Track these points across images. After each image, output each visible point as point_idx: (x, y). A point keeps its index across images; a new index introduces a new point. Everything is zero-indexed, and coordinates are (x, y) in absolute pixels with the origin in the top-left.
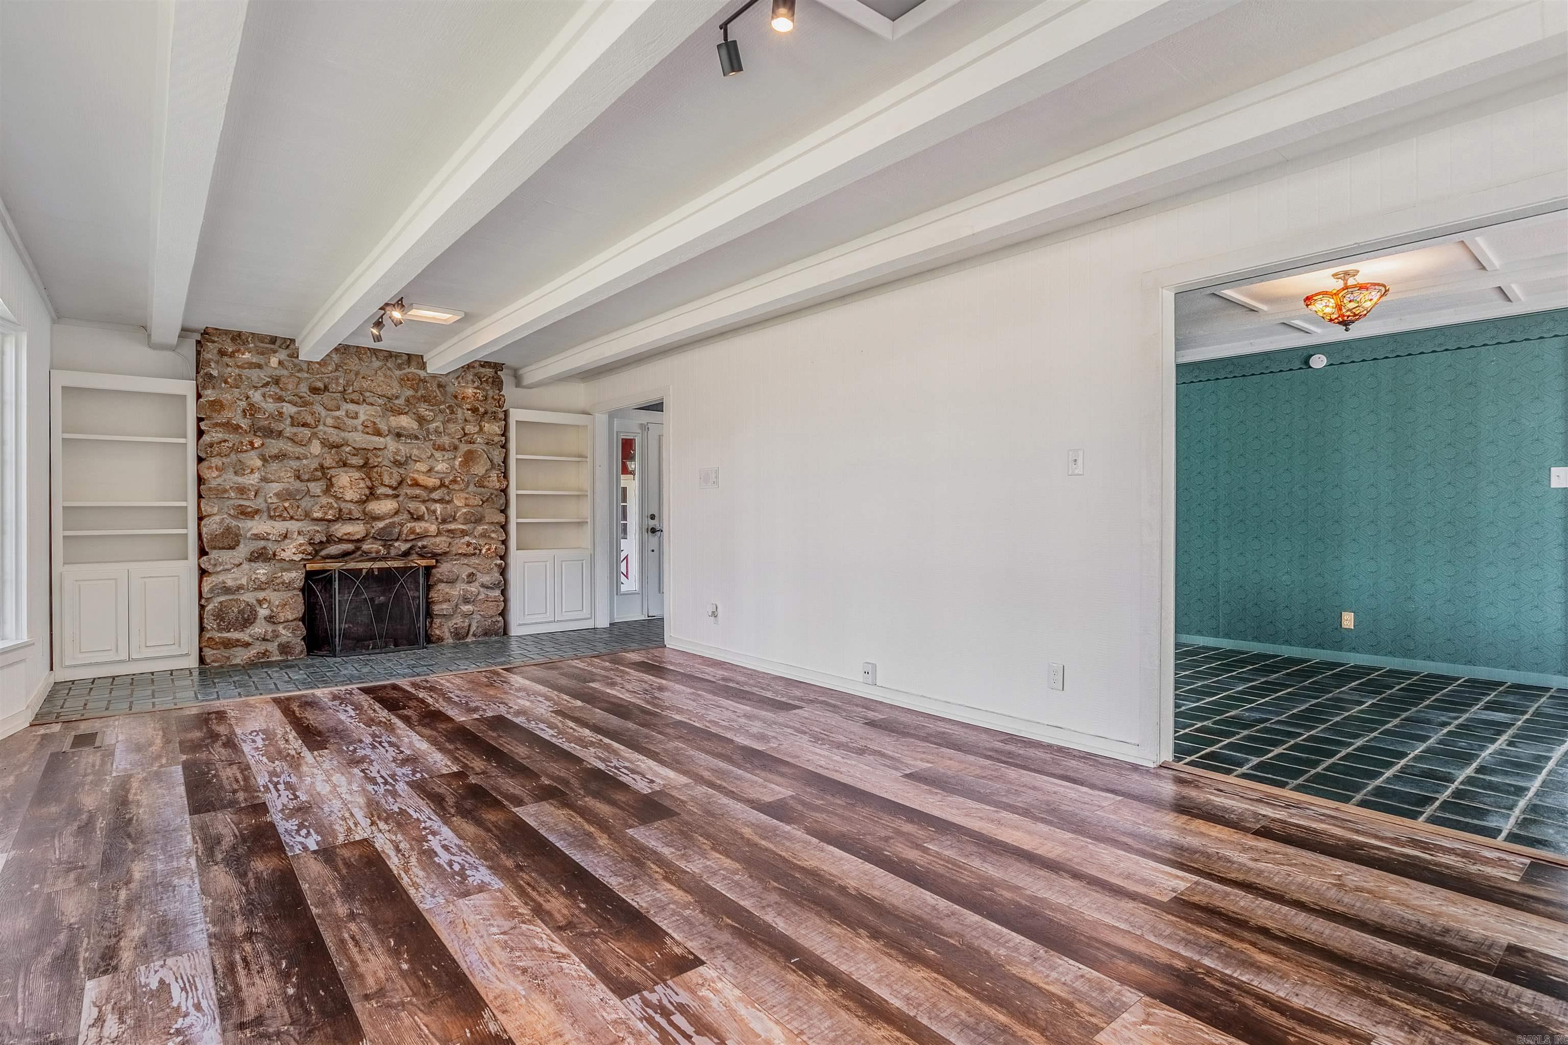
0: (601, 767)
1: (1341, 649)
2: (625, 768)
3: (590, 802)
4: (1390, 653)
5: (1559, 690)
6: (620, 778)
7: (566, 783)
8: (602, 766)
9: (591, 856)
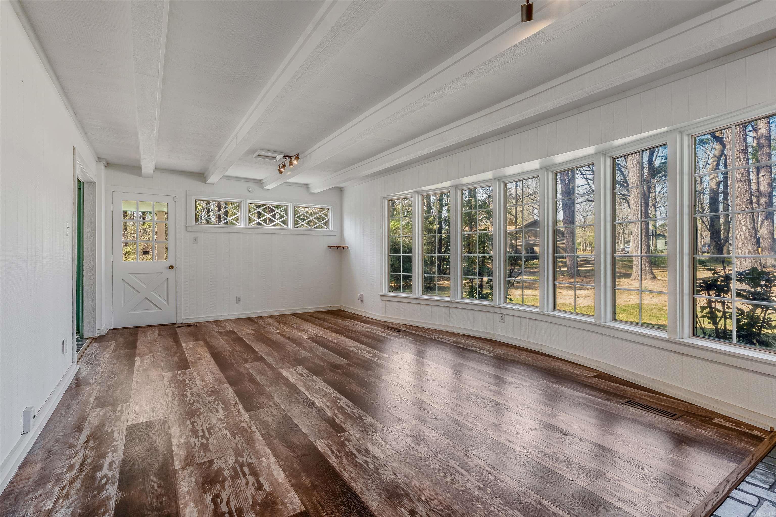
0: (314, 376)
2: (304, 376)
3: (322, 364)
6: (308, 371)
7: (331, 370)
8: (315, 378)
9: (324, 351)
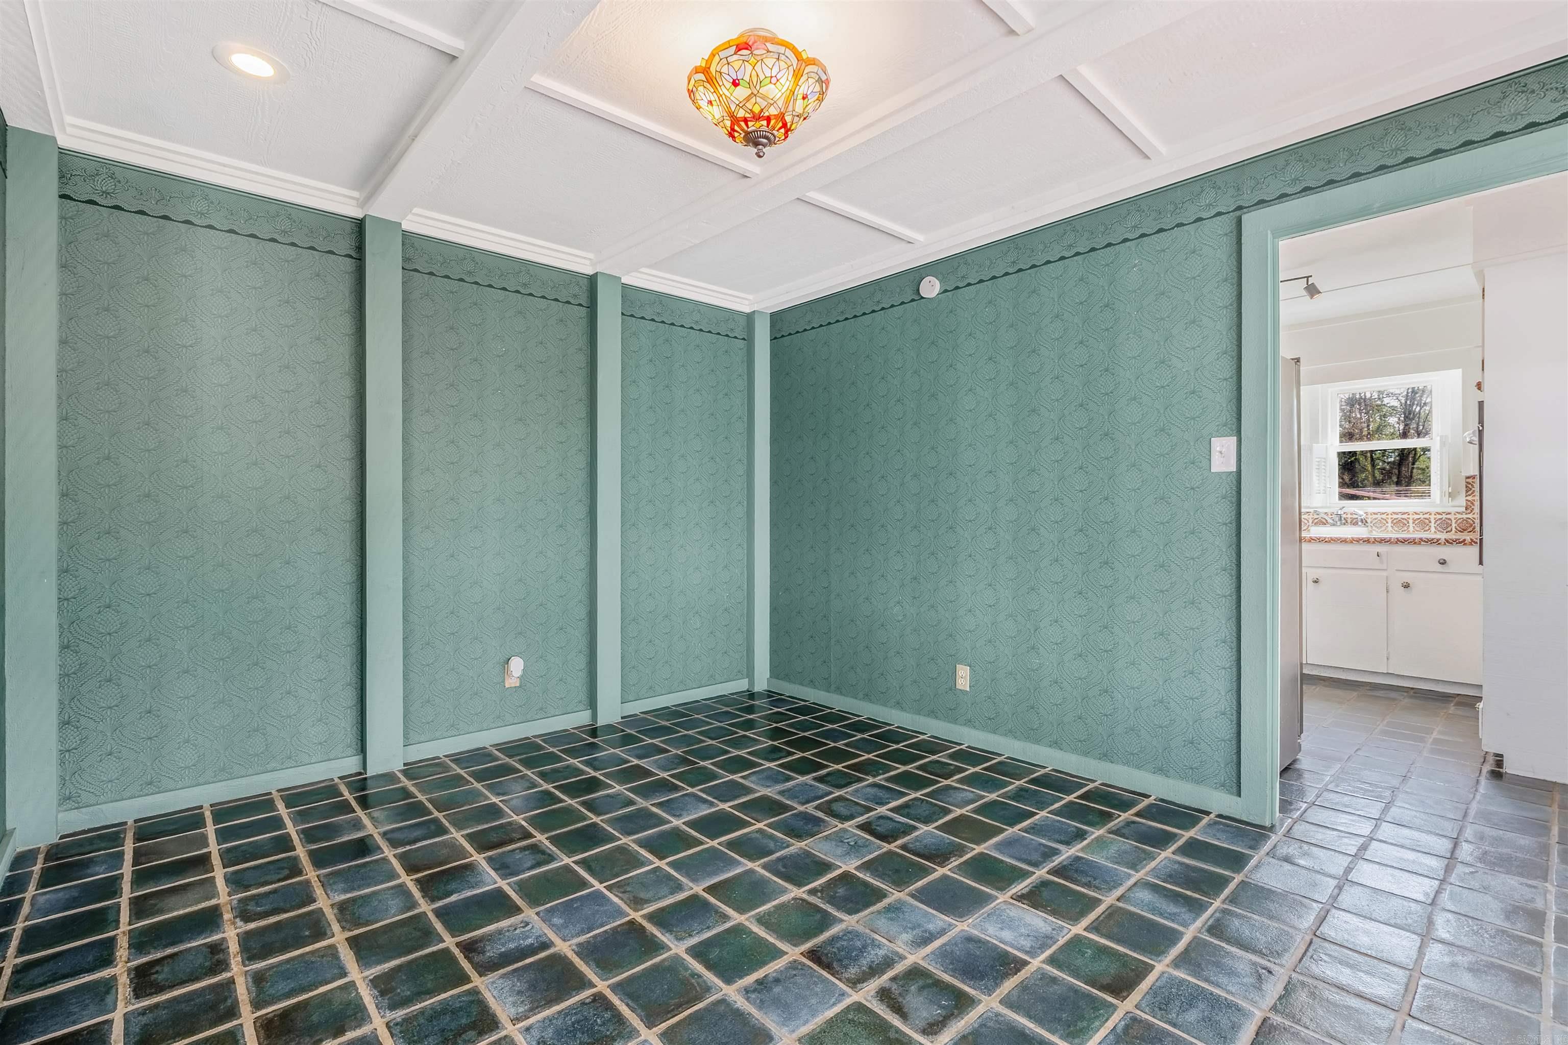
1: (955, 721)
4: (1010, 731)
5: (1220, 816)
